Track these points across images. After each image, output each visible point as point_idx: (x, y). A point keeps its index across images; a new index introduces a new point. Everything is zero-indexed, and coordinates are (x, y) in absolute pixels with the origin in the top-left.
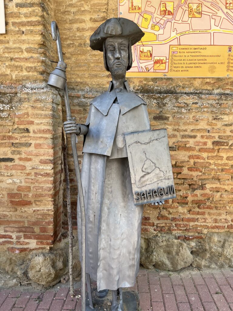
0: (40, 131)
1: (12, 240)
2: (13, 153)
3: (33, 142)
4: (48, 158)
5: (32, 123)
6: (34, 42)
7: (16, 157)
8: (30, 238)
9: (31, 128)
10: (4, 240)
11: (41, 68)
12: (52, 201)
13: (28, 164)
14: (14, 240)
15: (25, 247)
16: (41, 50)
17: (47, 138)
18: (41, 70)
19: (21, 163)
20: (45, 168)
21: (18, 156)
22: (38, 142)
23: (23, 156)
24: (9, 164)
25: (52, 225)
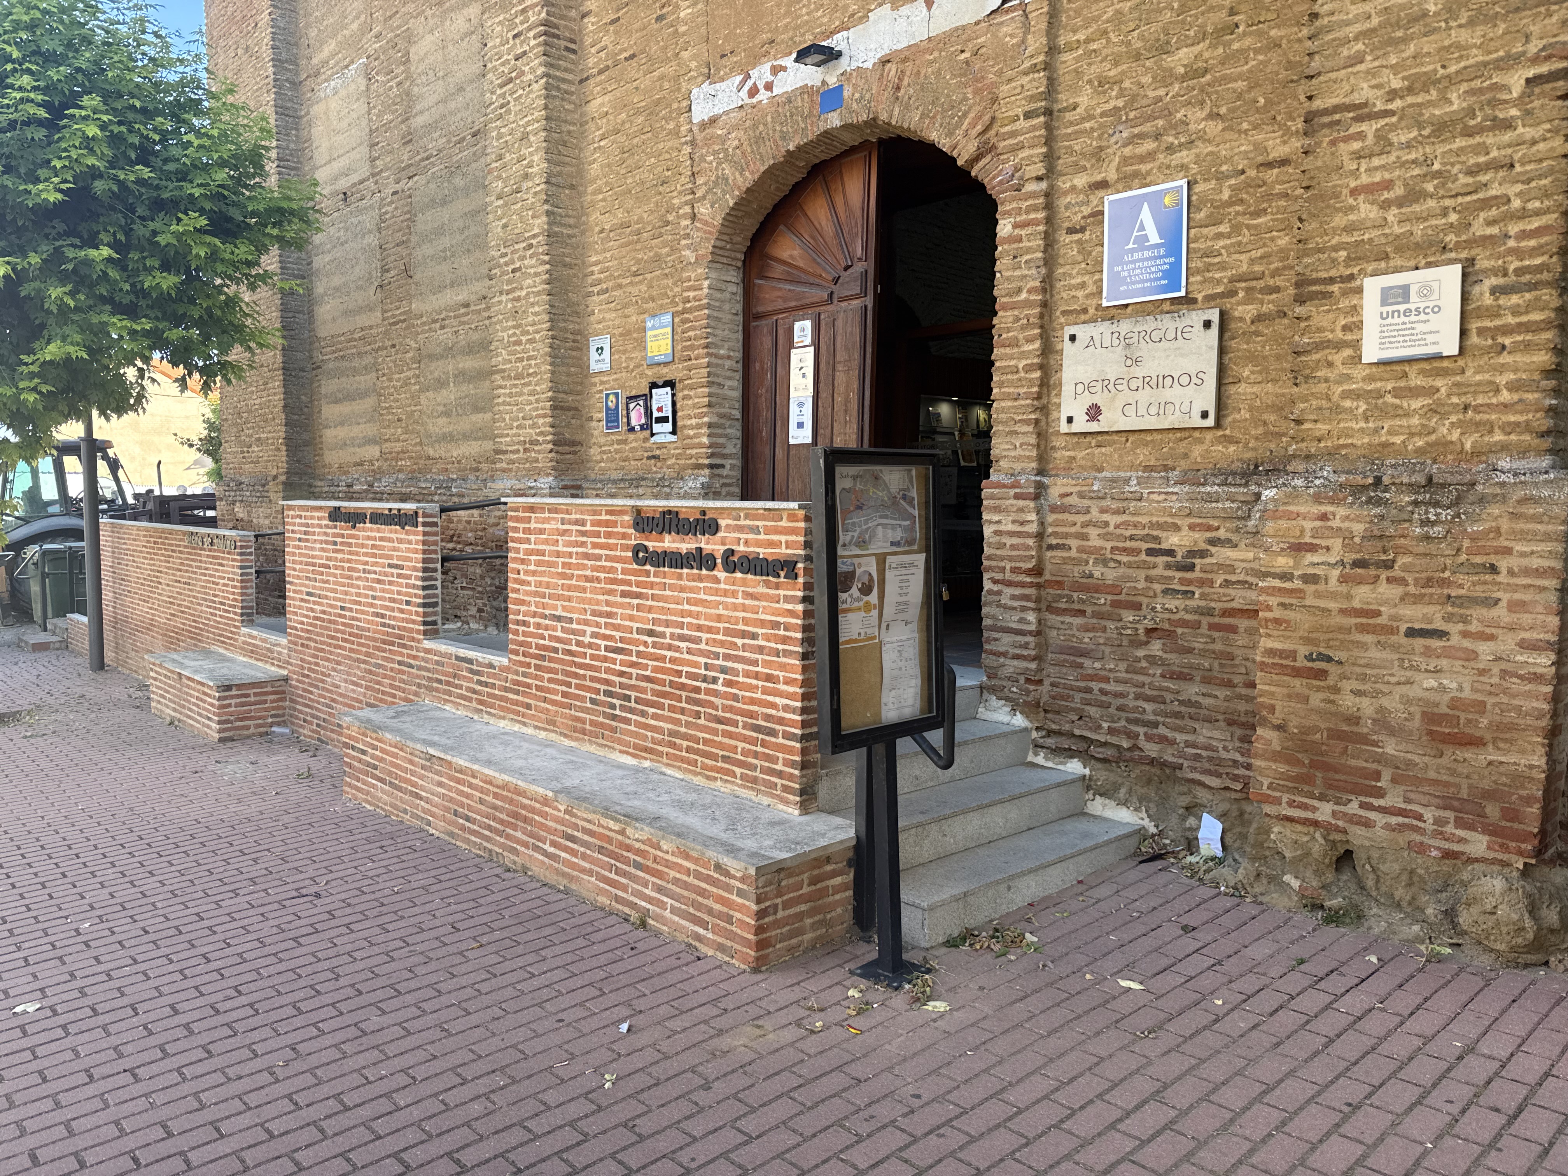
0: (1527, 572)
1: (1422, 825)
2: (1449, 618)
3: (1505, 597)
4: (1541, 636)
5: (1508, 551)
6: (1533, 367)
7: (1454, 629)
8: (1471, 828)
9: (1503, 564)
10: (1401, 820)
11: (1547, 423)
12: (1543, 745)
13: (1485, 649)
14: (1429, 826)
15: (1456, 847)
16: (1552, 383)
17: (1543, 589)
18: (1544, 428)
19: (1467, 643)
20: (1531, 660)
21: (1460, 627)
22: (1517, 596)
23: (1474, 627)
24: (1435, 643)
25: (1538, 805)
